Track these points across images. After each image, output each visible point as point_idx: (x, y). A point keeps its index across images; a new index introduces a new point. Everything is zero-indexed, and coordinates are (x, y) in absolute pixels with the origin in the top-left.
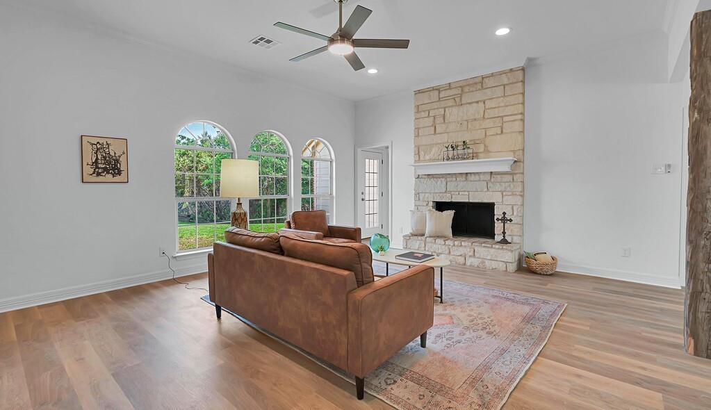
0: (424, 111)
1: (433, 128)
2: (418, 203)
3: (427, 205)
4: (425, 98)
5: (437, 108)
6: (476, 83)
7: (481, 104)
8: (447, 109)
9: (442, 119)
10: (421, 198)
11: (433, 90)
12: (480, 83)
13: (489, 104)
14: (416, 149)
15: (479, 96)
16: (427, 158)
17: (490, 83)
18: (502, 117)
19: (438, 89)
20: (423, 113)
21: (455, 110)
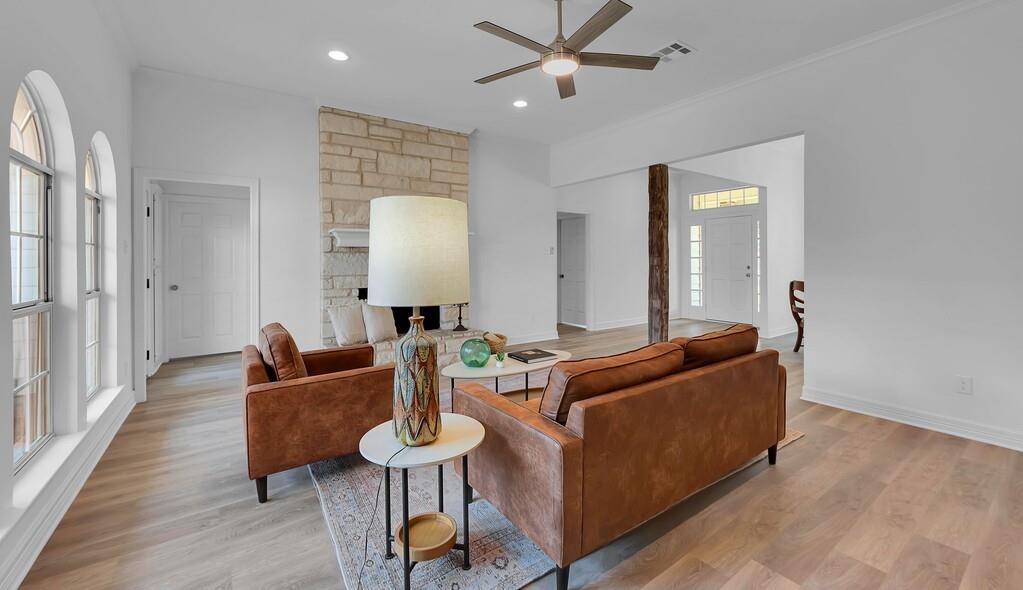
0: (343, 145)
1: (359, 177)
2: (332, 293)
3: (349, 295)
4: (344, 126)
5: (367, 149)
6: (420, 133)
7: (427, 162)
8: (380, 154)
9: (373, 166)
10: (338, 285)
11: (358, 117)
12: (426, 134)
13: (436, 165)
14: (328, 203)
15: (424, 150)
16: (350, 220)
17: (437, 139)
18: (450, 184)
19: (367, 121)
20: (340, 148)
21: (393, 159)
